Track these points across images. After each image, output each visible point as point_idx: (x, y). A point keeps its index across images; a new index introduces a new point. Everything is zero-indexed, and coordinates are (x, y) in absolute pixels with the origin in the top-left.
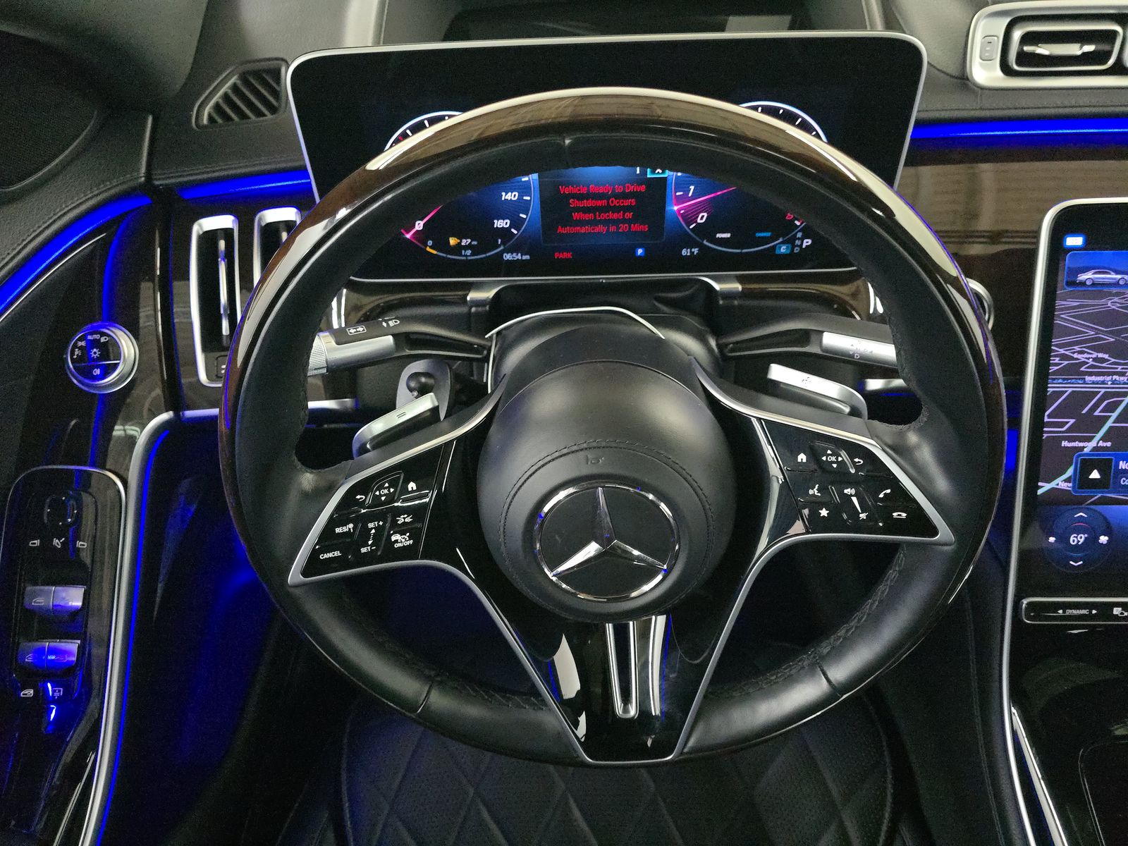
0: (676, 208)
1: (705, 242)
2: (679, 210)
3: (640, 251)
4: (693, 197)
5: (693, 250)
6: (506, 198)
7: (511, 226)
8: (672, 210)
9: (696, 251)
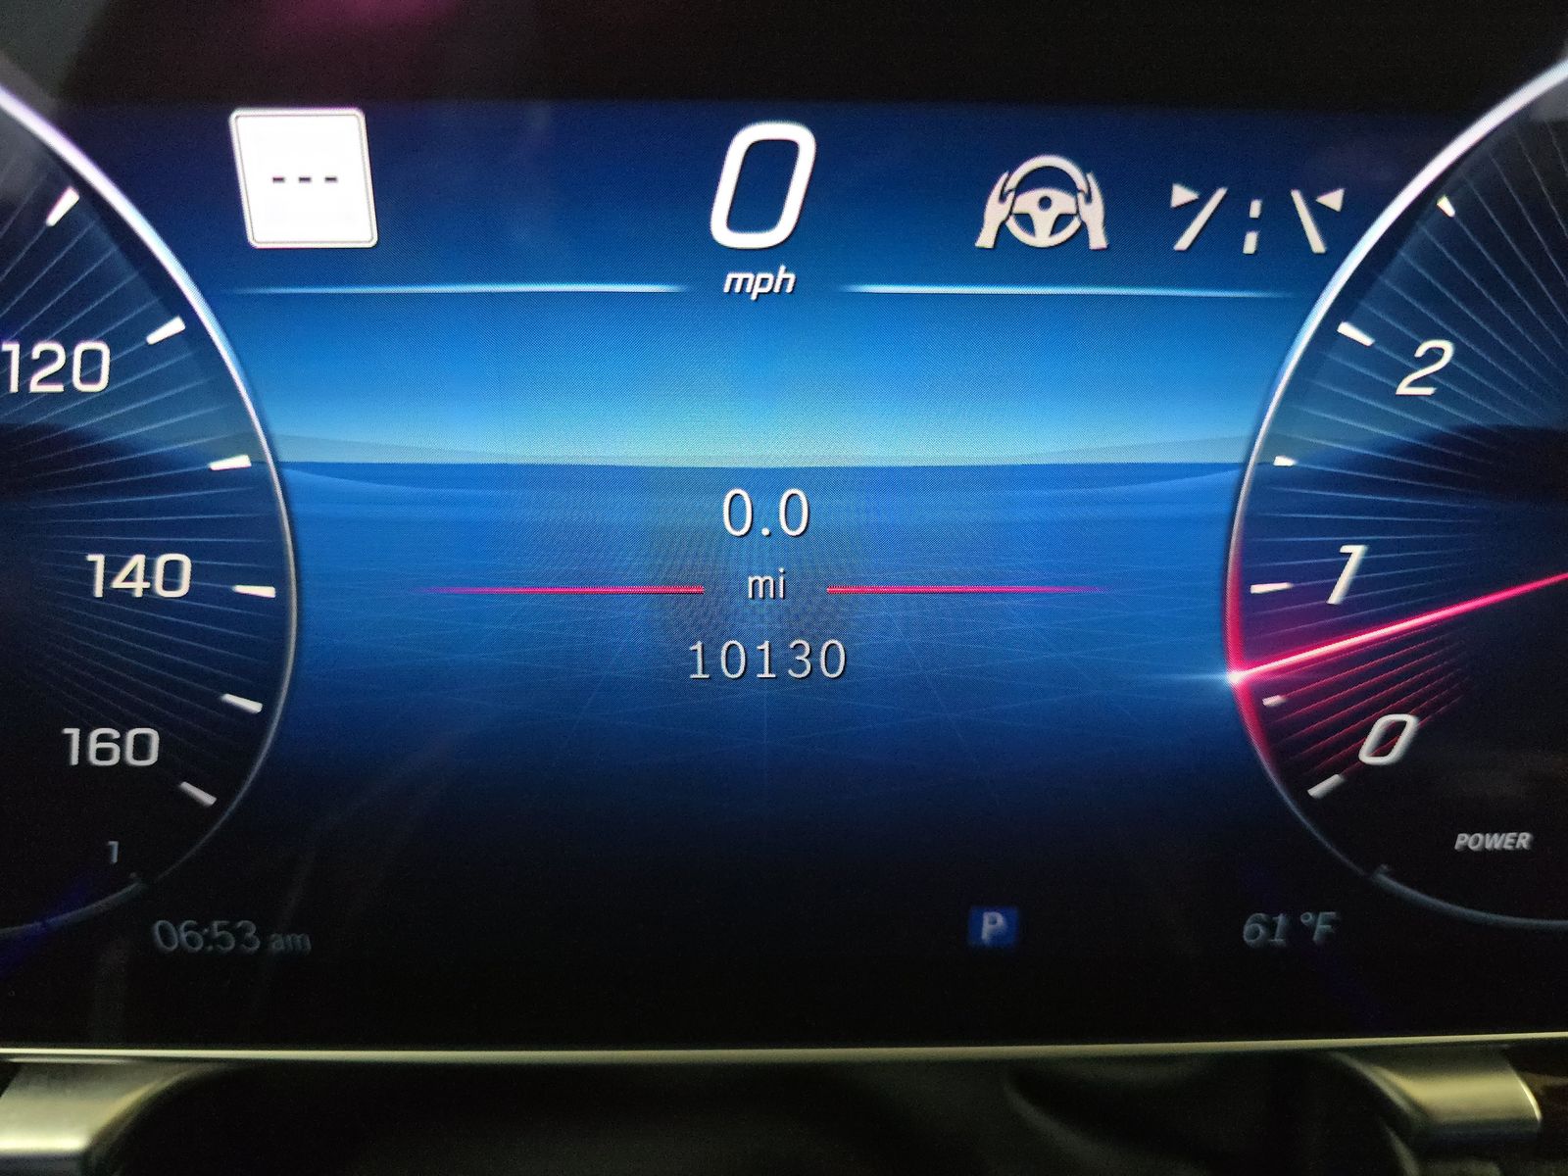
0: (1236, 677)
1: (1384, 879)
2: (1256, 691)
3: (992, 924)
4: (1359, 611)
5: (1307, 919)
6: (118, 583)
7: (173, 764)
8: (1219, 683)
9: (1320, 924)
